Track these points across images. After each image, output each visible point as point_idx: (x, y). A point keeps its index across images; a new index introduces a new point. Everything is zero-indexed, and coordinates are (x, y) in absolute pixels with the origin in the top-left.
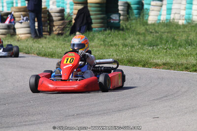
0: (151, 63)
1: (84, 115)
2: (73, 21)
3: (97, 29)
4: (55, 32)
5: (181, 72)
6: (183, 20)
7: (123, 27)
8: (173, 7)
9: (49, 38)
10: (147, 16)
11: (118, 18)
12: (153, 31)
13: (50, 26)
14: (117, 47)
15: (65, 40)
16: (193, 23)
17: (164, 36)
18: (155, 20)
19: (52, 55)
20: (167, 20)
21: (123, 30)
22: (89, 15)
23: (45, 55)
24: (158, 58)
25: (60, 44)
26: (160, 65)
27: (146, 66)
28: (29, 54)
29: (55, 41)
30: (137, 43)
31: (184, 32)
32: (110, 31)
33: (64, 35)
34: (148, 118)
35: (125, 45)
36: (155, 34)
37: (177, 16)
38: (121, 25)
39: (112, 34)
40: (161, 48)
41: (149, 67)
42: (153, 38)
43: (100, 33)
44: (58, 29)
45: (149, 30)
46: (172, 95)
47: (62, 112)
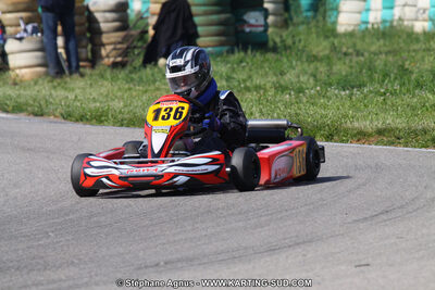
0: (346, 131)
1: (184, 264)
2: (151, 32)
3: (210, 49)
4: (106, 60)
5: (423, 150)
6: (424, 20)
7: (275, 43)
9: (91, 75)
10: (335, 13)
11: (262, 22)
12: (350, 50)
13: (94, 45)
14: (262, 92)
15: (132, 80)
17: (377, 63)
19: (99, 118)
20: (384, 21)
21: (275, 49)
22: (191, 16)
23: (82, 119)
24: (365, 118)
25: (120, 89)
26: (370, 135)
27: (336, 138)
28: (42, 115)
29: (106, 83)
30: (311, 81)
32: (242, 54)
33: (129, 68)
34: (343, 268)
35: (281, 88)
36: (355, 59)
37: (409, 13)
38: (270, 37)
39: (248, 60)
40: (371, 92)
41: (342, 141)
42: (351, 67)
43: (219, 59)
44: (114, 53)
45: (341, 47)
46: (402, 207)
47: (127, 257)
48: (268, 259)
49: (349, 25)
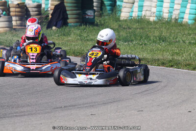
1: (72, 108)
2: (50, 16)
3: (72, 24)
6: (154, 17)
7: (97, 23)
8: (144, 5)
10: (120, 12)
11: (93, 14)
12: (126, 27)
16: (163, 20)
18: (127, 16)
20: (138, 16)
21: (97, 25)
22: (66, 11)
24: (135, 53)
31: (155, 28)
32: (85, 26)
34: (133, 111)
36: (128, 30)
37: (148, 13)
38: (96, 21)
39: (87, 29)
40: (136, 43)
42: (126, 34)
45: (122, 26)
46: (152, 89)
47: (49, 104)
48: (104, 107)
49: (125, 17)
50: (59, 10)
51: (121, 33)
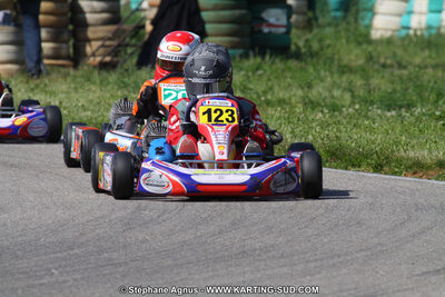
0: (399, 162)
2: (149, 28)
4: (92, 60)
7: (296, 45)
9: (75, 77)
10: (369, 14)
11: (283, 21)
12: (389, 62)
13: (76, 40)
14: (287, 108)
18: (394, 27)
20: (429, 27)
21: (298, 56)
22: (198, 10)
24: (421, 146)
26: (429, 168)
30: (347, 96)
32: (259, 60)
33: (119, 69)
35: (312, 105)
36: (397, 72)
39: (266, 67)
40: (424, 114)
41: (395, 174)
42: (393, 82)
44: (102, 50)
45: (378, 57)
49: (386, 30)
50: (176, 9)
51: (375, 81)
